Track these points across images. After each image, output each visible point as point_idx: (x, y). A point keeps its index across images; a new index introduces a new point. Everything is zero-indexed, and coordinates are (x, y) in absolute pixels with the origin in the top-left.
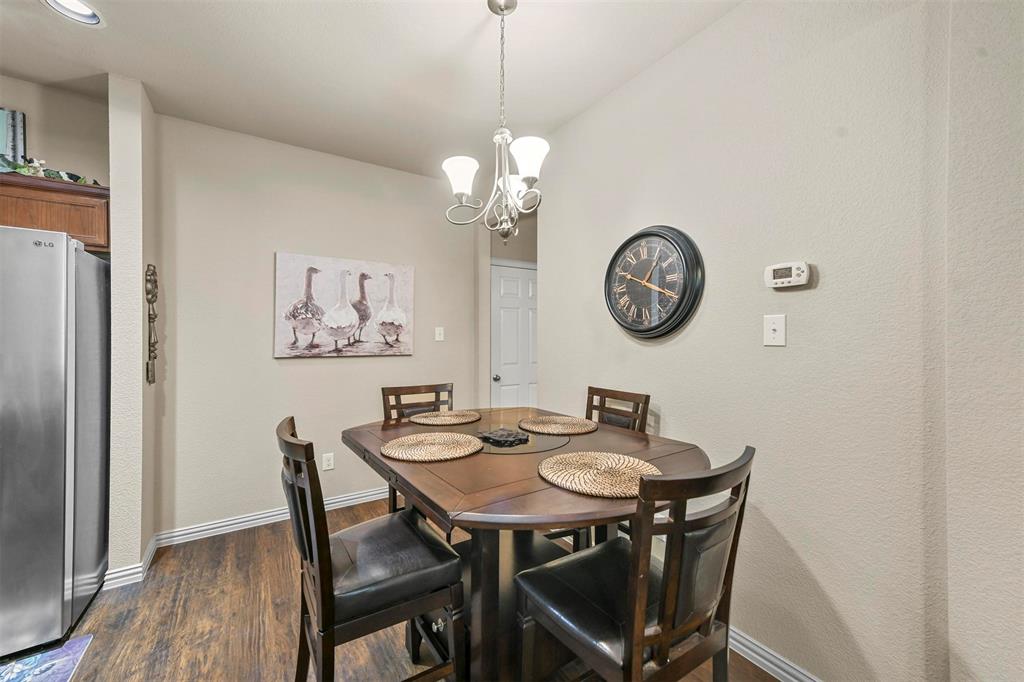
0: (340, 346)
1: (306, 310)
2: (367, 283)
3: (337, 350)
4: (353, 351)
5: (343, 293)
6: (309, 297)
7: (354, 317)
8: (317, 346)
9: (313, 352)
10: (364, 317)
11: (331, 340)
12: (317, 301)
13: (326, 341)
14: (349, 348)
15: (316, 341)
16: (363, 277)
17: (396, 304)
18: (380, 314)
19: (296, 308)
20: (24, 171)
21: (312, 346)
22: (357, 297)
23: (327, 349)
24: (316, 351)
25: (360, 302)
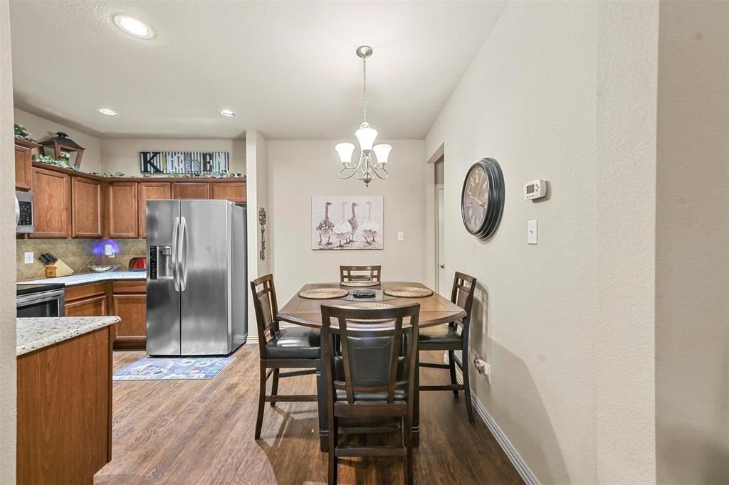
0: (342, 244)
1: (326, 225)
2: (356, 208)
3: (341, 246)
4: (348, 247)
5: (343, 216)
6: (327, 218)
7: (349, 227)
8: (331, 244)
9: (329, 247)
10: (354, 228)
11: (338, 240)
12: (331, 220)
13: (335, 241)
14: (347, 245)
15: (330, 241)
16: (354, 205)
17: (372, 219)
18: (363, 225)
19: (321, 224)
20: (224, 176)
21: (329, 244)
22: (351, 217)
23: (336, 246)
24: (330, 246)
25: (352, 219)
